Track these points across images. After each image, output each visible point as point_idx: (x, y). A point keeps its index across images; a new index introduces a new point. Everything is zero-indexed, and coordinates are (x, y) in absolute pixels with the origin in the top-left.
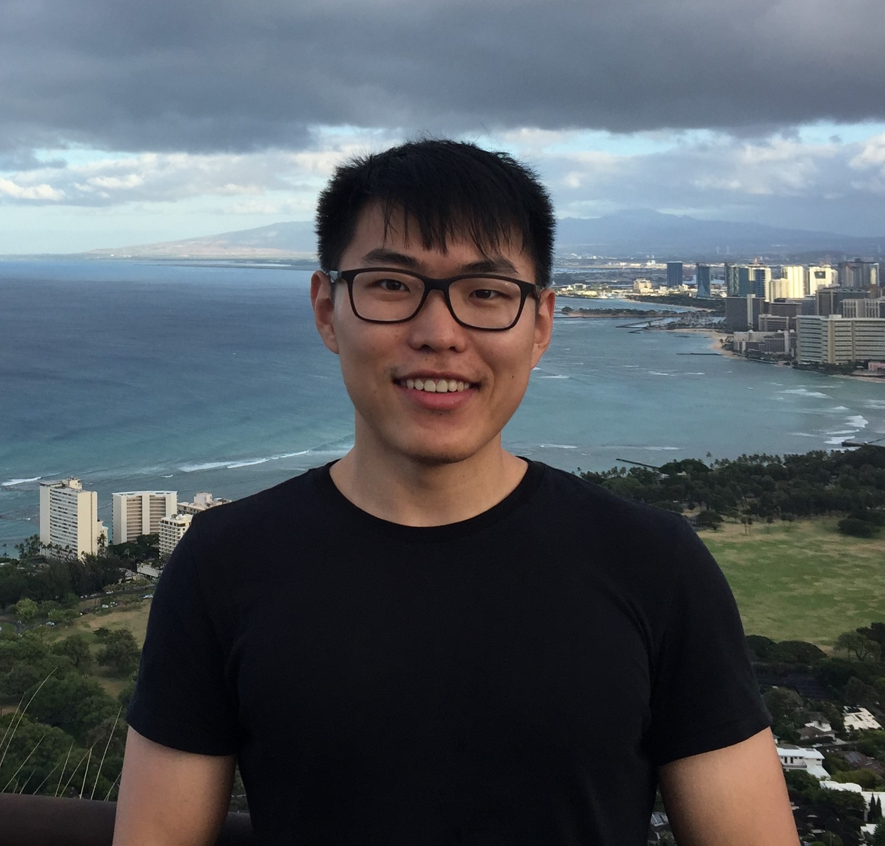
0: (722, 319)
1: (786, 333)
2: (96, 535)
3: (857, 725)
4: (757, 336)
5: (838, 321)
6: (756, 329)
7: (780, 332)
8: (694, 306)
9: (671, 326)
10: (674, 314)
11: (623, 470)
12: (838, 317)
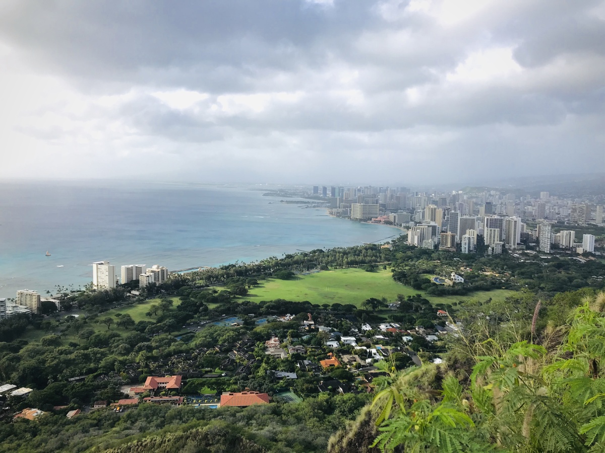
0: (330, 204)
2: (115, 281)
3: (365, 329)
4: (340, 210)
6: (340, 208)
8: (322, 200)
9: (314, 207)
10: (315, 203)
11: (298, 253)
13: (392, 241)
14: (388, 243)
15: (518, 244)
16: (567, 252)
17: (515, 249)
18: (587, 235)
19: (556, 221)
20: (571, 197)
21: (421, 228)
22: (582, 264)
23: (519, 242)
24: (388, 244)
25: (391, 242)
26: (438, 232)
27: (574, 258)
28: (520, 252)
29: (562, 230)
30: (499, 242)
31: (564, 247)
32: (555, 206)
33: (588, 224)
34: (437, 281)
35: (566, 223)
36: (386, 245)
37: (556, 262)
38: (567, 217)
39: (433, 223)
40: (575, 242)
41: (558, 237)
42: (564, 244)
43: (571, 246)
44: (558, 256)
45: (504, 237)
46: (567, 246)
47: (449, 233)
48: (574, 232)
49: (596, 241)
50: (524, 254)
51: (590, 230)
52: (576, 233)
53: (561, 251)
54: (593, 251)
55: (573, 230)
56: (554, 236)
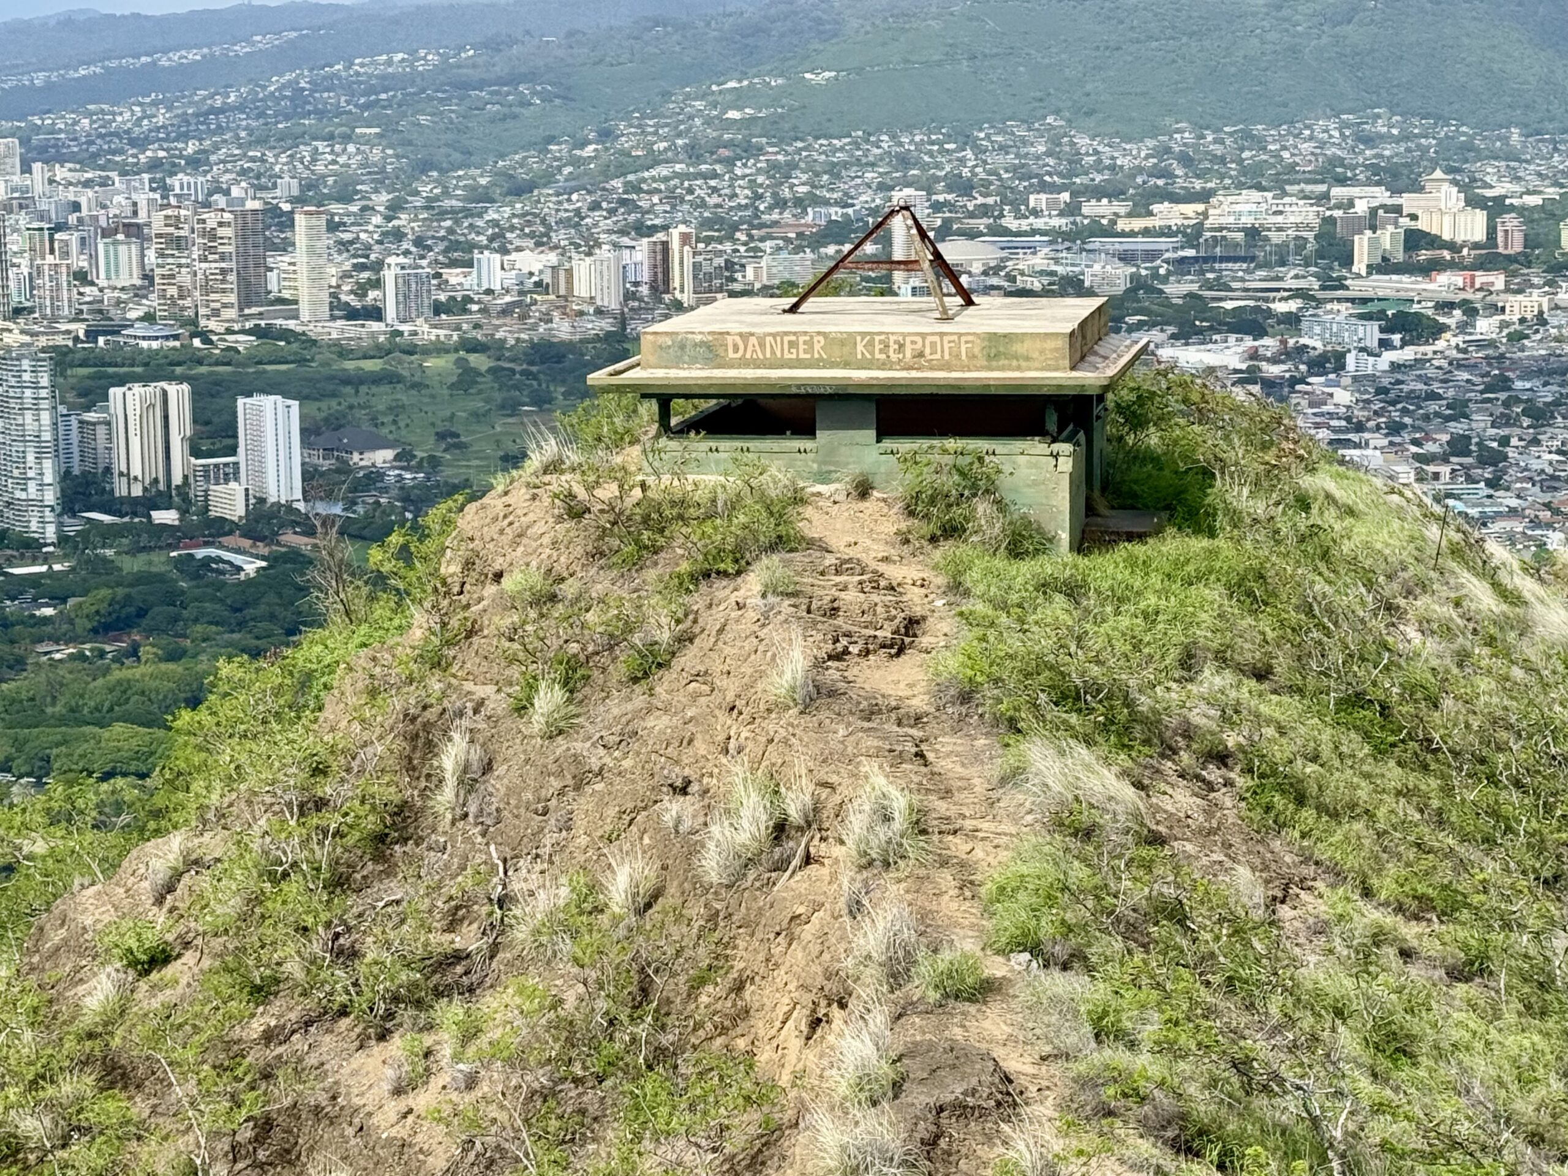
16: (159, 518)
18: (257, 400)
19: (80, 329)
20: (154, 165)
22: (250, 582)
27: (200, 553)
29: (121, 381)
31: (137, 491)
32: (59, 227)
33: (256, 331)
35: (134, 334)
37: (105, 592)
38: (136, 293)
40: (196, 453)
41: (101, 431)
42: (136, 470)
43: (177, 479)
44: (109, 553)
46: (156, 481)
48: (185, 387)
49: (309, 433)
51: (269, 368)
52: (197, 396)
53: (127, 519)
54: (298, 495)
55: (180, 379)
56: (75, 424)
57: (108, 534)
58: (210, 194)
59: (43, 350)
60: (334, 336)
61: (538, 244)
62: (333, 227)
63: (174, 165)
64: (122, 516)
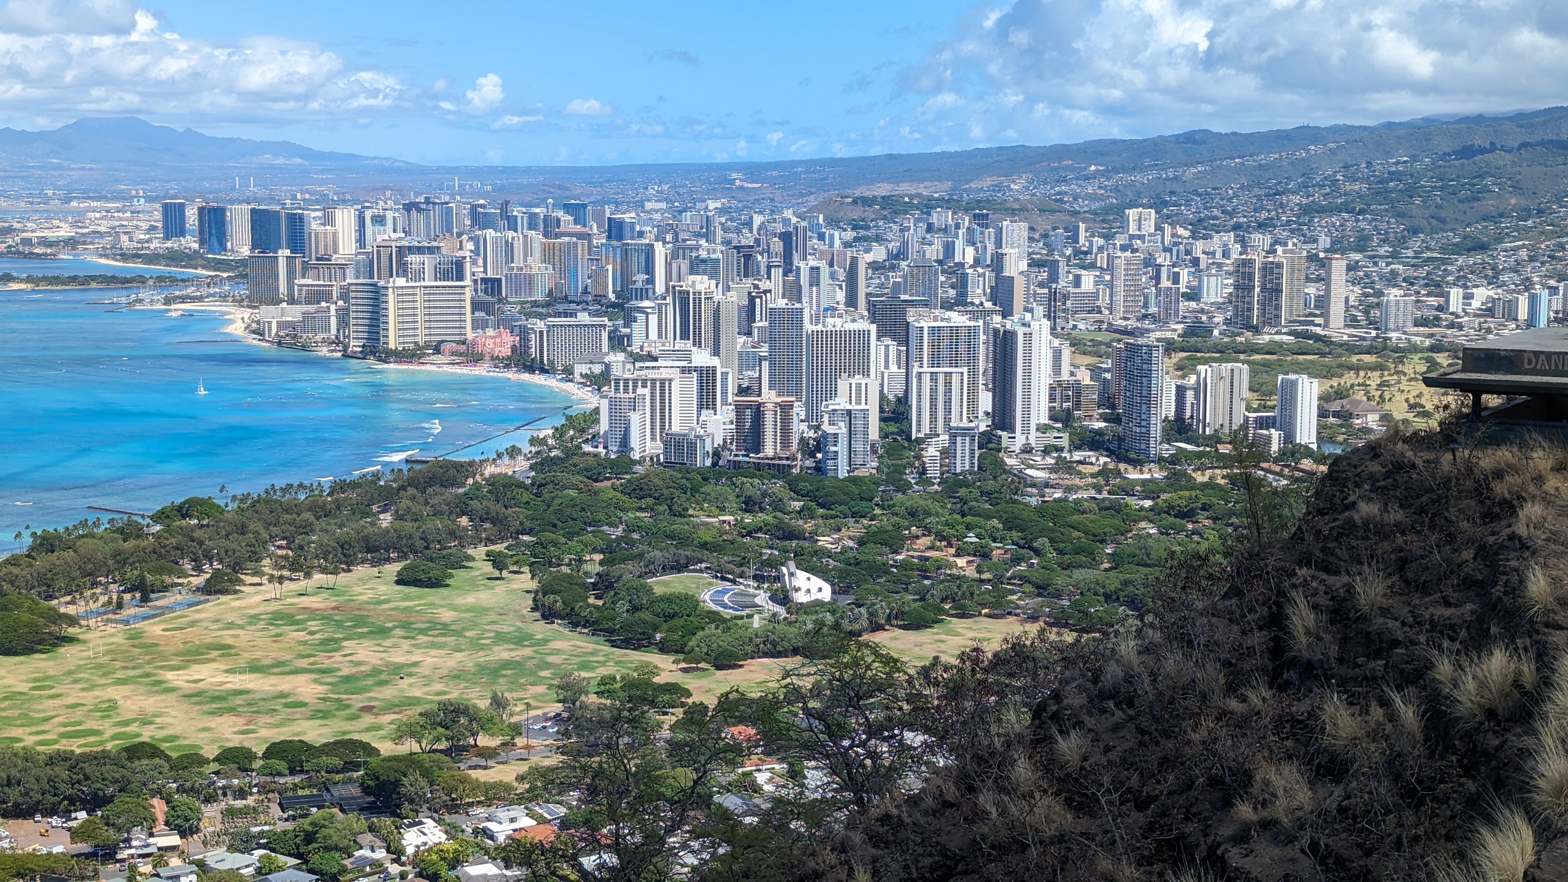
1: (333, 307)
4: (293, 313)
5: (402, 288)
7: (324, 304)
8: (204, 267)
12: (401, 282)
13: (533, 441)
14: (513, 452)
15: (1043, 429)
16: (1224, 449)
17: (1027, 450)
18: (1292, 377)
19: (1181, 329)
20: (1237, 227)
21: (653, 381)
22: (1277, 493)
23: (1044, 419)
24: (512, 457)
25: (526, 448)
26: (724, 393)
27: (1251, 472)
28: (1050, 461)
29: (1205, 361)
30: (965, 423)
31: (1209, 431)
33: (1293, 334)
34: (726, 607)
35: (1216, 332)
36: (506, 459)
37: (1182, 494)
38: (1219, 307)
39: (702, 358)
40: (1249, 409)
41: (1190, 392)
42: (1211, 419)
43: (1236, 425)
44: (1189, 469)
45: (986, 401)
46: (1222, 426)
47: (769, 397)
48: (1246, 367)
49: (1324, 398)
50: (1064, 467)
51: (1301, 357)
52: (1253, 374)
53: (1201, 449)
54: (1314, 439)
55: (1243, 362)
56: (1174, 386)
57: (1189, 457)
58: (1272, 245)
59: (1158, 340)
60: (1345, 338)
61: (1489, 284)
62: (1350, 268)
63: (1249, 227)
64: (1198, 446)
